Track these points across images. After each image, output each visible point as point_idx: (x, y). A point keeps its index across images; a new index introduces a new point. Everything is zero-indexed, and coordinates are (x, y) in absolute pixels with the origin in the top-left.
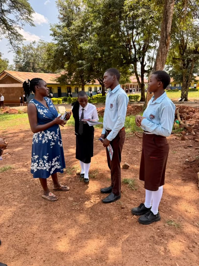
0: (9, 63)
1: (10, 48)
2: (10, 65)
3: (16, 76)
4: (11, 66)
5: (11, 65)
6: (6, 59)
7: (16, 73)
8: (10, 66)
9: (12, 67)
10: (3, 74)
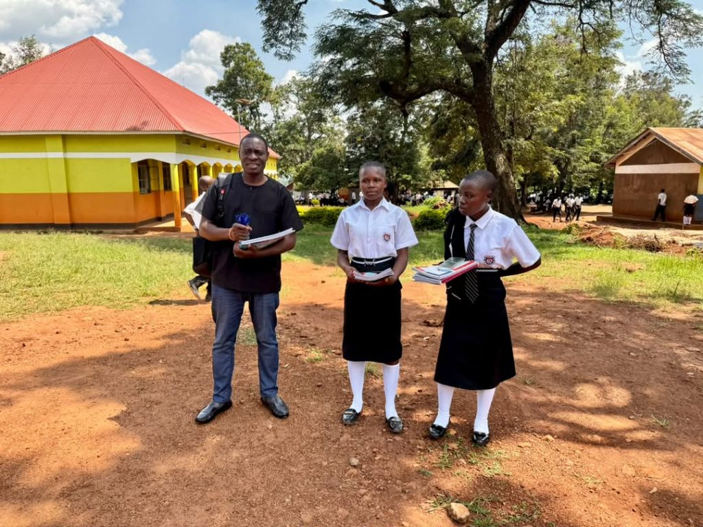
0: (691, 107)
1: (653, 62)
2: (691, 111)
3: (682, 143)
4: (693, 115)
5: (693, 112)
6: (683, 96)
7: (684, 132)
8: (690, 114)
9: (696, 119)
10: (645, 138)
